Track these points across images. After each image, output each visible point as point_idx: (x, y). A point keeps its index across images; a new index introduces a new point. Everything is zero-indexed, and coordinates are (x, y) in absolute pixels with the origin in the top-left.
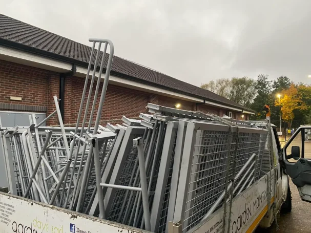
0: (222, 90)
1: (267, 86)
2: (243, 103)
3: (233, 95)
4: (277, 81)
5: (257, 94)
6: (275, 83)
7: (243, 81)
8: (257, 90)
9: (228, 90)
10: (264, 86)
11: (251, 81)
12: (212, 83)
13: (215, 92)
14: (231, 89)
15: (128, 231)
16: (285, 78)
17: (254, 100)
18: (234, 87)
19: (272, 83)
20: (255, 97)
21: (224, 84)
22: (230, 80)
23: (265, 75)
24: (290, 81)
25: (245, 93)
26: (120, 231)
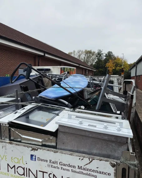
0: (79, 56)
1: (102, 56)
2: (89, 64)
3: (85, 59)
4: (107, 53)
5: (97, 60)
6: (106, 54)
7: (90, 52)
8: (97, 58)
9: (83, 56)
10: (101, 55)
11: (94, 52)
12: (74, 52)
13: (76, 57)
14: (84, 56)
15: (89, 159)
16: (111, 52)
17: (95, 63)
18: (85, 55)
19: (104, 55)
20: (96, 61)
21: (81, 53)
22: (84, 51)
23: (101, 50)
24: (113, 54)
25: (91, 58)
26: (81, 159)
